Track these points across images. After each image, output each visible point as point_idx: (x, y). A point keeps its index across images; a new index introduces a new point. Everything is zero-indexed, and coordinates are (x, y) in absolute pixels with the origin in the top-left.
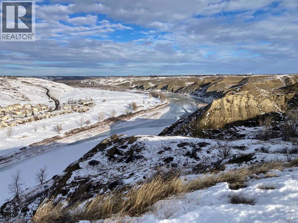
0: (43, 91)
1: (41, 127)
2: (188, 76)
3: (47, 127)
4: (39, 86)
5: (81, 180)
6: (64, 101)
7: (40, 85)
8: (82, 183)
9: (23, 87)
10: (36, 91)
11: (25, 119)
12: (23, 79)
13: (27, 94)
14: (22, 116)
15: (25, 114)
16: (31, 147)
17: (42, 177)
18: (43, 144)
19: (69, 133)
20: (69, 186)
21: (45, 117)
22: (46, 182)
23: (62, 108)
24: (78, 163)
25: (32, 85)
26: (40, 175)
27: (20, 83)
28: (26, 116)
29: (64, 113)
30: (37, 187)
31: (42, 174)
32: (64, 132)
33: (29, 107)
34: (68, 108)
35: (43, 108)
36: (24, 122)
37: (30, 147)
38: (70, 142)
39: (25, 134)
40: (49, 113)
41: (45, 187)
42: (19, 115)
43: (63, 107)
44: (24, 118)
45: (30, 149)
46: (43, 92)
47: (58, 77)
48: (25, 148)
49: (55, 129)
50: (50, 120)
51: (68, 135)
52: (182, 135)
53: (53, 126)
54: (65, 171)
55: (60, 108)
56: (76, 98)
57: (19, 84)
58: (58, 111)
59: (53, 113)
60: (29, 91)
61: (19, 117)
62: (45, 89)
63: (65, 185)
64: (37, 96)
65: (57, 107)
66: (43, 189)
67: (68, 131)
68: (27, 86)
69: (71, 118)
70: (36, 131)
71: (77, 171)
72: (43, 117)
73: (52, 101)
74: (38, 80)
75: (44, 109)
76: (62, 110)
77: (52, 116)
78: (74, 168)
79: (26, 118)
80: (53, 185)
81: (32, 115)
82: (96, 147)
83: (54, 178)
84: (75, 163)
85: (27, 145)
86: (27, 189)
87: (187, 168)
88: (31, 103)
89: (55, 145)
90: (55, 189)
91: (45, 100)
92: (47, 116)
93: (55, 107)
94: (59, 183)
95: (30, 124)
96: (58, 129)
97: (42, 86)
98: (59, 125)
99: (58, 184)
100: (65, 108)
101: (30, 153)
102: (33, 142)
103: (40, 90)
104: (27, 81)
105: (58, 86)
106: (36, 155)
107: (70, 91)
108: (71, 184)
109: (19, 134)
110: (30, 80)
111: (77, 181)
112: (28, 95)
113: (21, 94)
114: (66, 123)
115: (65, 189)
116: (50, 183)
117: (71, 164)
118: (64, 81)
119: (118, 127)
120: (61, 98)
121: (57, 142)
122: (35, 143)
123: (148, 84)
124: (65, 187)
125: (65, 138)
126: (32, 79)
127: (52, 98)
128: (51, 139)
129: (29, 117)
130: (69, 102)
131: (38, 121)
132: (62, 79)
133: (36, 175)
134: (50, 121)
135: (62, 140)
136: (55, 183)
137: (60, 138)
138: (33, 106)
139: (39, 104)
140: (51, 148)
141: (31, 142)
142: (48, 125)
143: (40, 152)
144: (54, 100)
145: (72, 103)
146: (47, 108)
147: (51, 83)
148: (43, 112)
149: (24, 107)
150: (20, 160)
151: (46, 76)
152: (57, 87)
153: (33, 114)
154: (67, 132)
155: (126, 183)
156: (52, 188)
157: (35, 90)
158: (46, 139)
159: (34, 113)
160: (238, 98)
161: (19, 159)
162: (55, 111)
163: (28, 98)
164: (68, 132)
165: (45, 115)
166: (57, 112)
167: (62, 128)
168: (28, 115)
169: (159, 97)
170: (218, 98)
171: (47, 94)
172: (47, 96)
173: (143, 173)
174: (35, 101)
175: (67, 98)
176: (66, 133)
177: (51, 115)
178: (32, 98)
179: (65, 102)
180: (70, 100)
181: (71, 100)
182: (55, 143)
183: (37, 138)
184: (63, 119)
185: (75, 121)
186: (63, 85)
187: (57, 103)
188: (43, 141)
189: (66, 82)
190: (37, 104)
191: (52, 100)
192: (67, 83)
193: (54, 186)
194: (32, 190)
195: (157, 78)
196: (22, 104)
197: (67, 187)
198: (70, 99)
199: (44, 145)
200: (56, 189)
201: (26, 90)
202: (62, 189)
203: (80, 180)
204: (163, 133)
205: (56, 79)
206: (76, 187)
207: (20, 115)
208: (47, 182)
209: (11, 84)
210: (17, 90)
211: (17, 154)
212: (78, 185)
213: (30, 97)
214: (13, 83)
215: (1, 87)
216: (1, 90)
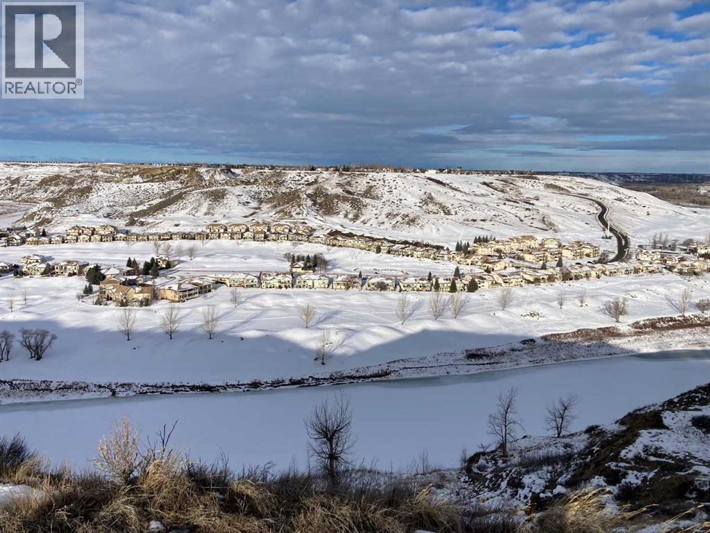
0: (593, 210)
1: (574, 298)
3: (588, 301)
4: (583, 196)
5: (664, 460)
6: (642, 240)
7: (586, 195)
8: (665, 468)
9: (546, 197)
10: (576, 209)
11: (541, 274)
12: (550, 179)
13: (553, 215)
14: (537, 266)
15: (541, 262)
16: (546, 343)
17: (561, 420)
18: (573, 340)
19: (645, 326)
20: (627, 465)
21: (587, 276)
22: (568, 436)
23: (634, 257)
24: (660, 412)
25: (568, 193)
26: (557, 415)
27: (542, 188)
28: (544, 267)
29: (636, 271)
30: (548, 441)
31: (562, 412)
32: (631, 321)
33: (552, 245)
34: (650, 258)
35: (587, 251)
36: (537, 281)
37: (542, 342)
38: (645, 351)
39: (536, 308)
40: (599, 266)
41: (566, 446)
42: (529, 262)
43: (637, 255)
44: (539, 271)
45: (543, 346)
46: (591, 212)
47: (636, 175)
48: (532, 340)
49: (609, 309)
50: (600, 283)
51: (640, 329)
53: (606, 299)
54: (622, 422)
55: (629, 257)
56: (678, 235)
57: (539, 190)
58: (624, 264)
59: (609, 267)
60: (559, 208)
61: (530, 268)
62: (596, 205)
63: (616, 458)
64: (575, 222)
65: (623, 253)
66: (561, 451)
67: (642, 319)
68: (554, 196)
69: (654, 288)
70: (561, 304)
71: (654, 431)
72: (583, 275)
73: (610, 238)
74: (582, 183)
75: (588, 255)
76: (633, 263)
77: (606, 275)
78: (647, 421)
79: (543, 271)
80: (587, 448)
81: (557, 266)
83: (590, 430)
84: (652, 409)
85: (537, 333)
86: (525, 437)
88: (558, 236)
89: (603, 351)
90: (588, 460)
91: (594, 234)
92: (593, 274)
93: (617, 252)
94: (602, 447)
95: (550, 286)
96: (617, 310)
97: (590, 197)
98: (621, 300)
99: (598, 451)
100: (642, 257)
101: (541, 355)
102: (551, 331)
103: (584, 206)
104: (558, 183)
105: (631, 199)
106: (554, 362)
107: (662, 212)
108: (632, 459)
109: (525, 306)
110: (563, 182)
111: (652, 459)
112: (555, 218)
113: (541, 213)
114: (641, 297)
115: (614, 468)
116: (579, 441)
117: (640, 410)
118: (650, 187)
120: (636, 231)
121: (610, 342)
122: (555, 335)
124: (614, 463)
125: (631, 336)
126: (569, 178)
127: (612, 230)
128: (594, 331)
129: (551, 270)
130: (655, 242)
131: (569, 282)
132: (645, 182)
133: (550, 412)
134: (598, 287)
135: (625, 340)
136: (592, 444)
137: (619, 335)
138: (563, 244)
139: (579, 242)
140: (593, 355)
141: (547, 331)
142: (593, 297)
143: (564, 359)
144: (616, 235)
145: (664, 247)
146: (596, 252)
147: (615, 191)
148: (584, 261)
149: (542, 245)
150: (516, 367)
151: (603, 174)
152: (628, 201)
153: (560, 264)
154: (637, 323)
156: (582, 454)
157: (572, 206)
158: (583, 330)
159: (564, 262)
161: (516, 362)
162: (616, 263)
163: (554, 225)
164: (642, 323)
165: (589, 269)
166: (619, 267)
167: (628, 309)
168: (548, 264)
171: (601, 217)
172: (600, 222)
174: (570, 234)
175: (652, 233)
176: (636, 325)
177: (603, 272)
178: (562, 224)
179: (643, 242)
180: (660, 237)
181: (663, 239)
182: (604, 345)
183: (563, 324)
184: (632, 287)
185: (665, 295)
186: (644, 198)
187: (624, 242)
188: (575, 334)
189: (655, 190)
190: (573, 240)
191: (611, 235)
192: (657, 191)
193: (588, 451)
194: (536, 444)
196: (540, 237)
197: (622, 464)
198: (658, 236)
199: (577, 345)
200: (591, 460)
201: (551, 204)
202: (607, 465)
203: (659, 459)
205: (629, 180)
206: (645, 474)
207: (532, 263)
208: (572, 435)
209: (522, 190)
210: (533, 204)
211: (513, 350)
212: (651, 470)
213: (559, 223)
214: (528, 188)
215: (501, 195)
216: (500, 201)
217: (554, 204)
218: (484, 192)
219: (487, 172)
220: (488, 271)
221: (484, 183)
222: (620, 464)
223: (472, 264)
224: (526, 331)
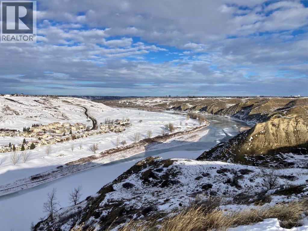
0: (82, 110)
1: (78, 146)
2: (229, 97)
3: (83, 147)
4: (78, 105)
5: (114, 203)
6: (101, 121)
7: (79, 105)
8: (115, 206)
9: (63, 106)
10: (76, 110)
11: (64, 138)
12: (64, 99)
13: (67, 113)
14: (61, 135)
15: (63, 133)
16: (68, 166)
17: (75, 197)
18: (79, 163)
19: (105, 153)
20: (102, 209)
21: (82, 136)
22: (79, 203)
23: (99, 127)
24: (112, 185)
25: (72, 104)
26: (74, 196)
27: (61, 102)
28: (64, 135)
29: (100, 133)
30: (71, 208)
31: (76, 194)
32: (100, 152)
33: (67, 126)
34: (105, 127)
35: (81, 127)
36: (62, 141)
37: (66, 166)
38: (105, 163)
39: (62, 152)
40: (86, 132)
41: (79, 208)
43: (100, 127)
44: (63, 137)
45: (66, 168)
47: (97, 97)
48: (62, 166)
49: (91, 148)
50: (87, 139)
51: (103, 155)
52: (222, 160)
53: (90, 145)
54: (99, 192)
55: (97, 127)
56: (113, 118)
57: (60, 103)
58: (95, 130)
59: (90, 132)
60: (69, 110)
61: (58, 136)
62: (83, 108)
63: (98, 207)
64: (76, 115)
65: (95, 127)
66: (77, 210)
67: (104, 151)
68: (67, 105)
69: (107, 138)
70: (73, 149)
71: (110, 193)
72: (80, 136)
73: (90, 121)
74: (77, 100)
75: (82, 128)
76: (99, 130)
77: (89, 135)
78: (108, 189)
79: (64, 137)
80: (87, 206)
81: (70, 134)
82: (131, 168)
83: (88, 199)
84: (109, 184)
85: (63, 163)
86: (61, 209)
87: (226, 197)
88: (69, 121)
89: (91, 165)
90: (88, 211)
91: (84, 120)
92: (84, 135)
93: (93, 126)
94: (92, 204)
95: (67, 142)
96: (94, 149)
97: (81, 105)
98: (96, 145)
99: (91, 206)
100: (102, 127)
101: (66, 172)
102: (69, 161)
103: (79, 109)
104: (67, 100)
105: (96, 106)
106: (71, 174)
107: (108, 110)
108: (104, 206)
109: (57, 152)
110: (70, 99)
111: (111, 204)
112: (67, 114)
113: (61, 112)
114: (103, 142)
115: (98, 211)
116: (84, 204)
117: (105, 186)
118: (103, 101)
119: (154, 149)
120: (99, 118)
121: (93, 162)
122: (71, 162)
123: (185, 104)
124: (97, 210)
125: (100, 158)
126: (72, 98)
127: (90, 118)
128: (86, 158)
129: (67, 136)
130: (106, 122)
131: (75, 140)
132: (100, 99)
133: (71, 195)
134: (87, 140)
135: (98, 160)
136: (89, 204)
137: (96, 158)
138: (71, 125)
139: (78, 123)
140: (87, 168)
141: (68, 161)
142: (85, 145)
143: (75, 172)
144: (92, 120)
145: (109, 123)
146: (85, 127)
147: (90, 103)
148: (81, 131)
149: (63, 126)
150: (55, 179)
151: (85, 96)
152: (95, 106)
153: (71, 133)
154: (102, 152)
155: (161, 210)
156: (85, 209)
157: (74, 109)
158: (82, 158)
159: (72, 132)
160: (284, 121)
161: (55, 177)
162: (93, 130)
163: (67, 117)
164: (104, 152)
165: (82, 134)
166: (94, 132)
167: (98, 148)
168: (66, 133)
169: (197, 118)
170: (262, 121)
171: (86, 113)
172: (85, 115)
173: (179, 199)
174: (74, 120)
175: (105, 118)
176: (102, 153)
177: (88, 134)
178: (71, 117)
179: (102, 122)
180: (108, 119)
181: (109, 120)
182: (90, 163)
183: (73, 157)
184: (100, 139)
185: (111, 141)
186: (101, 105)
187: (95, 122)
188: (79, 161)
189: (104, 102)
190: (75, 123)
191: (90, 119)
192: (105, 103)
193: (87, 207)
194: (66, 211)
195: (196, 98)
196: (62, 122)
197: (100, 209)
198: (107, 119)
199: (80, 165)
200: (89, 211)
201: (65, 108)
202: (95, 211)
203: (113, 203)
204: (202, 157)
205: (95, 99)
206: (109, 210)
207: (59, 133)
208: (81, 202)
209: (52, 103)
210: (58, 109)
211: (53, 172)
212: (111, 208)
213: (69, 116)
214: (55, 102)
215: (43, 105)
216: (43, 108)
217: (67, 109)
218: (35, 104)
219: (36, 96)
220: (40, 139)
221: (35, 101)
222: (99, 209)
223: (31, 137)
224: (59, 163)
